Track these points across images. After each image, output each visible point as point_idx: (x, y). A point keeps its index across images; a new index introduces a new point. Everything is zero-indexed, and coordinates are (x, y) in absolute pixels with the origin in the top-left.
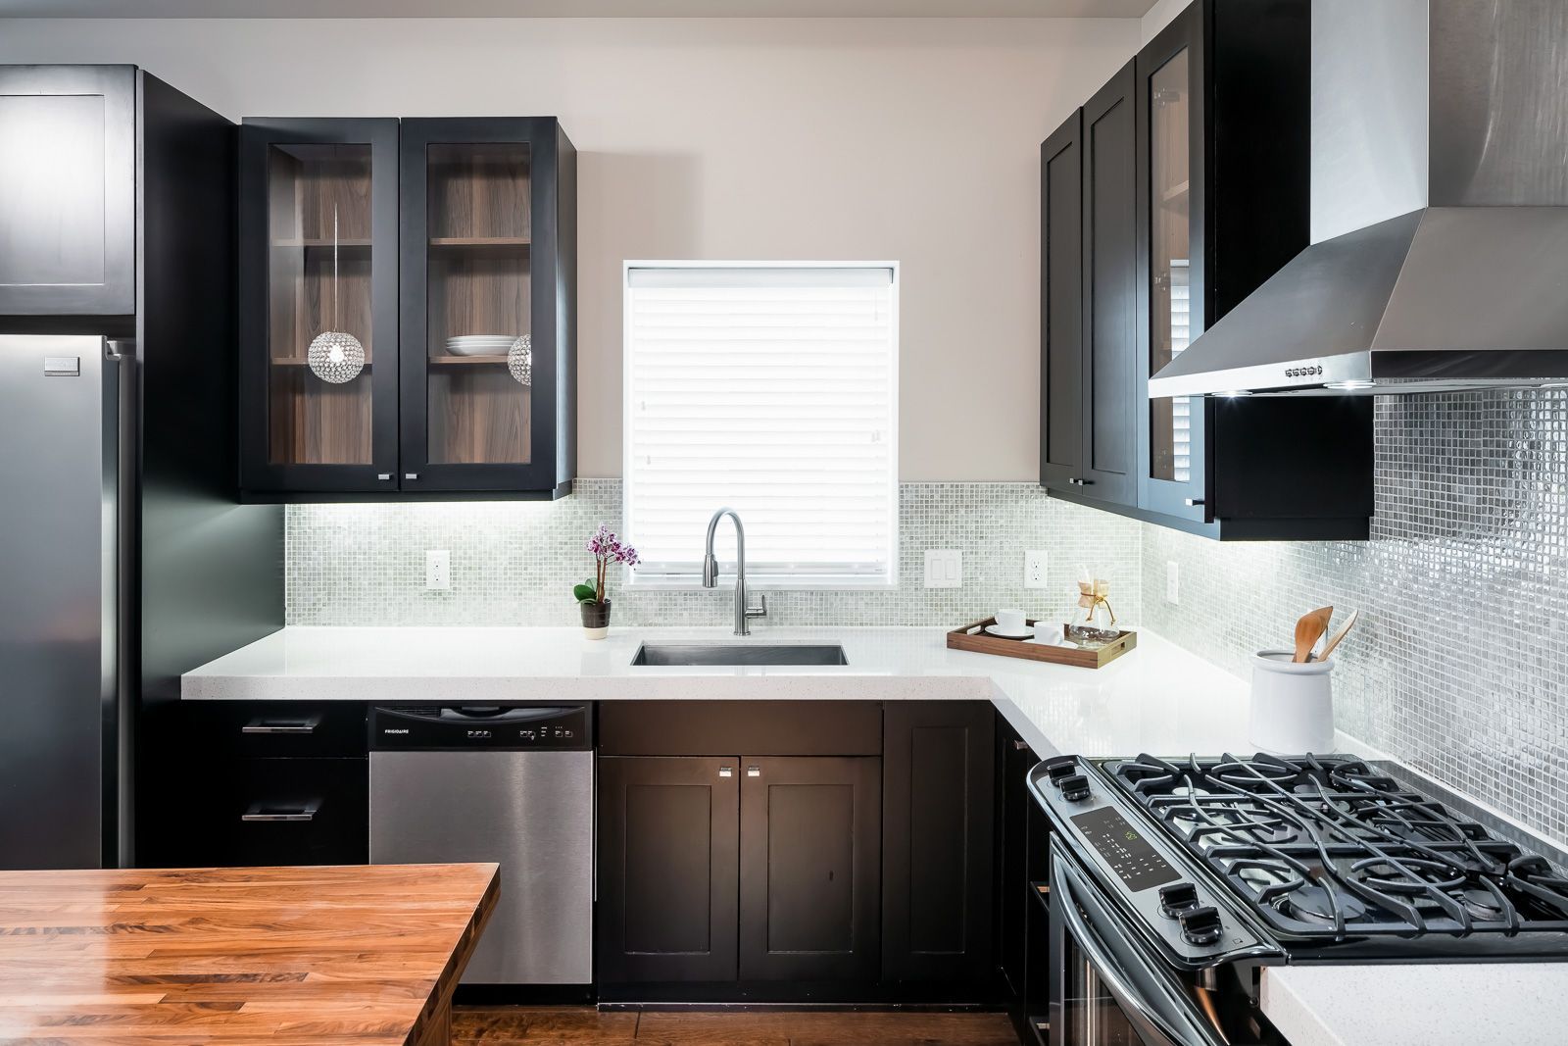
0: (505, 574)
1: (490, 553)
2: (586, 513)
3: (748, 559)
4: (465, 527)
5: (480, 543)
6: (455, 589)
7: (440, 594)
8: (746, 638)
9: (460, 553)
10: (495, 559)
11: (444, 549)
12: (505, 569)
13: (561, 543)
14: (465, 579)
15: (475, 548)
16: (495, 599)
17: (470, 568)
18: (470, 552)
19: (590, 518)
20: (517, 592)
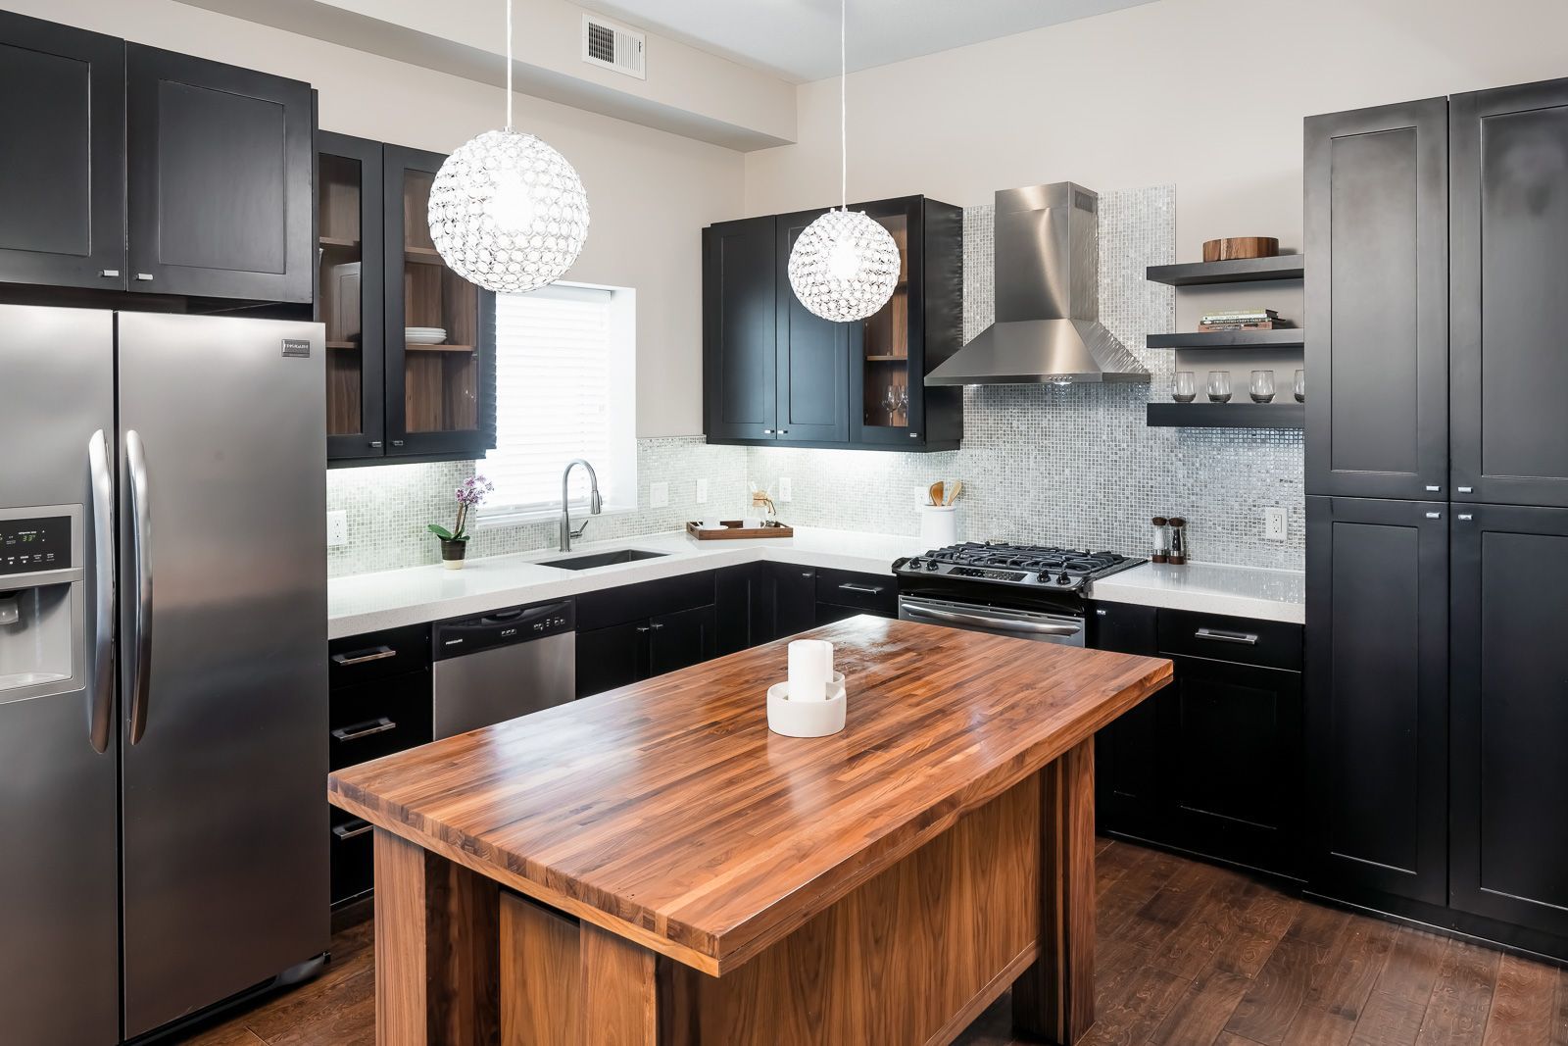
0: (391, 525)
1: (379, 509)
2: (450, 471)
3: (569, 498)
4: (358, 489)
5: (371, 501)
6: (350, 543)
7: (338, 549)
8: (571, 553)
9: (354, 511)
10: (383, 514)
11: (341, 509)
12: (391, 521)
13: (432, 497)
14: (359, 533)
15: (367, 506)
16: (383, 548)
17: (363, 524)
18: (362, 510)
19: (453, 475)
20: (400, 540)
